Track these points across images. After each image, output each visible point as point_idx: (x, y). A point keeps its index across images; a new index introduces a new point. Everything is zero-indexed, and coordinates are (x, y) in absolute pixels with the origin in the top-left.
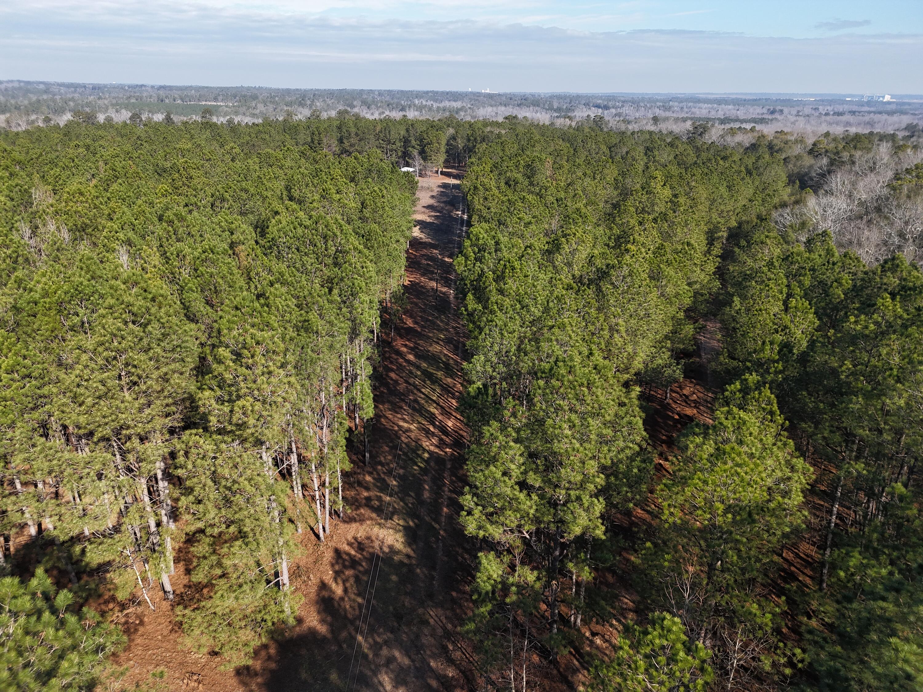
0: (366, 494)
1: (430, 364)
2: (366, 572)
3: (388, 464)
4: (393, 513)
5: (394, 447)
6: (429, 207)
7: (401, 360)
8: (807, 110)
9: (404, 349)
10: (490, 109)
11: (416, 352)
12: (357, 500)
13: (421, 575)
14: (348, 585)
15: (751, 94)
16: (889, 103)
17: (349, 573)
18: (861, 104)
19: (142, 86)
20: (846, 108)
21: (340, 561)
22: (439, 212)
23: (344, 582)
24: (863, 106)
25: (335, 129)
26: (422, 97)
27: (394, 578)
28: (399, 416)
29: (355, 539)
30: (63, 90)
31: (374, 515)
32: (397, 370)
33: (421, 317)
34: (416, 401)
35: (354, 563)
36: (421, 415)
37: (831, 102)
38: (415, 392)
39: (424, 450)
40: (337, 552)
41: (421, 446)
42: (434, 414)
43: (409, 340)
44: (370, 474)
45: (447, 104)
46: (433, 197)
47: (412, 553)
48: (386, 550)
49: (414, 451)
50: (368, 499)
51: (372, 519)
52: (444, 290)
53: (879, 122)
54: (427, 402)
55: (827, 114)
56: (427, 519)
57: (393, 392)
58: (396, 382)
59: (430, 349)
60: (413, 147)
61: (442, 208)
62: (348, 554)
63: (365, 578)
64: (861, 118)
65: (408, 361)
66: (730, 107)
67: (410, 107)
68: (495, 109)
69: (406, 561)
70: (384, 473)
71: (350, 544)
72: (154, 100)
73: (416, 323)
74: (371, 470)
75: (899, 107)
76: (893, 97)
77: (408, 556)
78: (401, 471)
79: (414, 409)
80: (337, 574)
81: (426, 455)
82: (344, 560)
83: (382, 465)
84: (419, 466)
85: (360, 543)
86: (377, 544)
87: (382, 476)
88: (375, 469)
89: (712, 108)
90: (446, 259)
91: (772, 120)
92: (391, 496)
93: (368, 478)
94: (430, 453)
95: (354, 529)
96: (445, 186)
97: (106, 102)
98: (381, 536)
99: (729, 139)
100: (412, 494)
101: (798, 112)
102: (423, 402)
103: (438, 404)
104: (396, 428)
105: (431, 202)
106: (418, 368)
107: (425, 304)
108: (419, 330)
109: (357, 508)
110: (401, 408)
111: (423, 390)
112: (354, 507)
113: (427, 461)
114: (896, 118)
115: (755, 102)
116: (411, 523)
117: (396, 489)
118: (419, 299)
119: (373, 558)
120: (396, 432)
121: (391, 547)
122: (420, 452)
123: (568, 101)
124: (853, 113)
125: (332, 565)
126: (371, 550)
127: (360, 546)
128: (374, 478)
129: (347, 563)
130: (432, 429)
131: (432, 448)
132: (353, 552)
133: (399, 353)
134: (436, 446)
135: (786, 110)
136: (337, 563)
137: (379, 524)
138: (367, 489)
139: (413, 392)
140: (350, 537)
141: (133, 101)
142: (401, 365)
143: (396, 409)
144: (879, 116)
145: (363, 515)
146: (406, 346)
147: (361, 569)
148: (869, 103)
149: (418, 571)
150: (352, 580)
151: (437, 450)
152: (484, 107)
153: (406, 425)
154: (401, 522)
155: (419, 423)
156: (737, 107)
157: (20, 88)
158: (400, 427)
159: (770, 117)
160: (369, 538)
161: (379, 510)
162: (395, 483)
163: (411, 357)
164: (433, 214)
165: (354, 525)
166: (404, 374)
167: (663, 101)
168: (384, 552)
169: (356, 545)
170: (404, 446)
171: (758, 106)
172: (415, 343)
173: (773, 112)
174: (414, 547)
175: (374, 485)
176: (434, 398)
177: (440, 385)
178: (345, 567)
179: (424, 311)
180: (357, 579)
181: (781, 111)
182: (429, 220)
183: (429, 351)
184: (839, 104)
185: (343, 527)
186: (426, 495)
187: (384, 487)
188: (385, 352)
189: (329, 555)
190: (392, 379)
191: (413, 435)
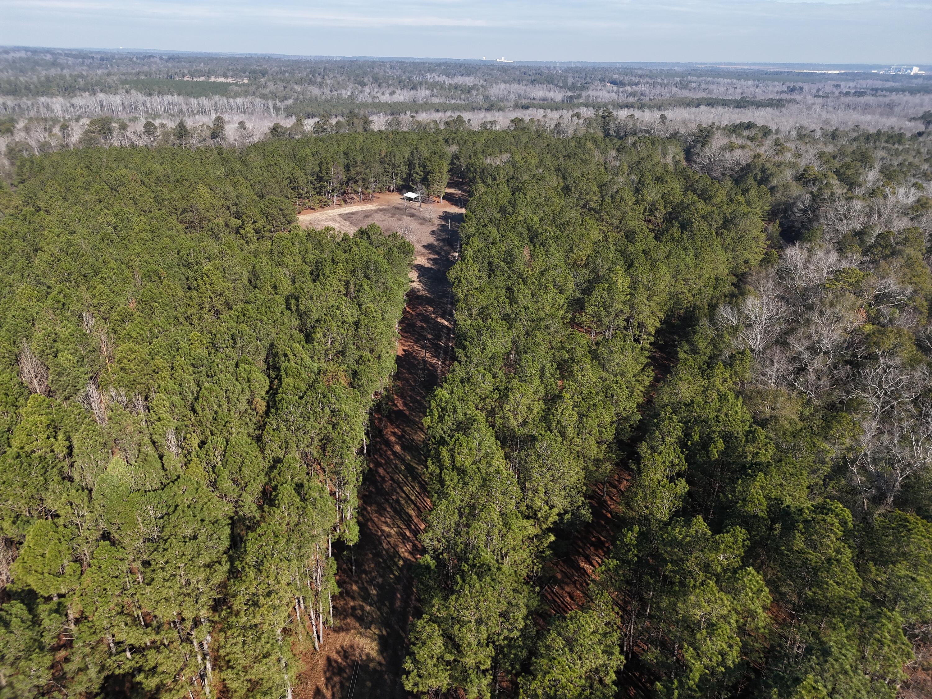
0: (352, 604)
1: (413, 457)
2: (349, 679)
3: (371, 573)
4: (371, 623)
5: (377, 554)
6: (429, 247)
7: (389, 452)
8: (828, 88)
9: (393, 439)
10: (503, 86)
11: (403, 442)
12: (345, 610)
13: (389, 681)
14: (335, 690)
15: (774, 64)
16: (916, 76)
17: (336, 679)
18: (886, 78)
19: (150, 57)
20: (870, 83)
21: (331, 669)
22: (438, 253)
23: (333, 687)
24: (887, 80)
25: (342, 156)
26: (434, 71)
27: (369, 684)
28: (383, 519)
29: (342, 647)
30: (71, 61)
31: (357, 625)
32: (385, 464)
33: (411, 397)
34: (397, 501)
35: (340, 670)
36: (401, 518)
37: (854, 77)
38: (398, 490)
39: (400, 557)
40: (329, 659)
41: (398, 553)
42: (410, 516)
43: (398, 427)
44: (356, 583)
45: (459, 80)
46: (433, 232)
47: (383, 662)
48: (364, 657)
49: (392, 558)
50: (354, 608)
51: (355, 628)
52: (434, 361)
53: (899, 104)
54: (406, 502)
55: (847, 94)
56: (397, 627)
57: (381, 492)
58: (383, 478)
59: (415, 437)
60: (417, 173)
61: (441, 248)
62: (336, 662)
63: (347, 684)
64: (881, 99)
65: (395, 453)
66: (750, 83)
67: (421, 84)
68: (508, 85)
69: (378, 668)
70: (367, 582)
71: (338, 653)
72: (163, 76)
73: (405, 404)
74: (357, 579)
75: (926, 82)
76: (921, 67)
77: (380, 663)
78: (380, 580)
79: (395, 510)
80: (328, 680)
81: (401, 563)
82: (334, 667)
83: (366, 573)
84: (394, 575)
85: (345, 652)
86: (357, 652)
87: (366, 585)
88: (360, 578)
89: (731, 84)
90: (439, 320)
91: (789, 101)
92: (371, 605)
93: (355, 587)
94: (405, 560)
95: (341, 638)
96: (446, 217)
97: (115, 78)
98: (361, 645)
99: (727, 155)
100: (387, 604)
101: (818, 90)
102: (403, 502)
103: (415, 505)
104: (380, 533)
105: (431, 240)
106: (403, 461)
107: (415, 381)
108: (407, 413)
109: (345, 618)
110: (385, 509)
111: (405, 488)
112: (342, 617)
113: (401, 569)
114: (917, 99)
115: (776, 76)
116: (384, 632)
117: (375, 598)
118: (411, 373)
119: (354, 665)
120: (380, 537)
121: (368, 655)
122: (396, 560)
123: (583, 75)
124: (875, 91)
125: (325, 673)
126: (353, 658)
127: (345, 653)
128: (359, 588)
129: (335, 671)
130: (408, 534)
131: (406, 555)
132: (340, 660)
133: (388, 443)
134: (410, 553)
135: (806, 87)
136: (328, 670)
137: (361, 633)
138: (353, 598)
139: (396, 491)
140: (338, 646)
141: (142, 77)
142: (389, 458)
143: (381, 511)
144: (900, 96)
145: (349, 624)
146: (394, 434)
147: (345, 675)
148: (894, 78)
149: (386, 676)
150: (338, 686)
151: (410, 557)
152: (497, 83)
153: (386, 529)
154: (377, 632)
155: (399, 527)
156: (757, 83)
157: (27, 60)
158: (383, 531)
159: (788, 97)
160: (352, 647)
161: (360, 620)
162: (375, 592)
163: (398, 448)
164: (432, 256)
165: (342, 634)
166: (391, 470)
167: (683, 75)
168: (362, 660)
169: (342, 654)
170: (384, 552)
171: (778, 81)
172: (404, 431)
173: (792, 90)
174: (385, 655)
175: (359, 594)
176: (413, 498)
177: (419, 482)
178: (334, 674)
179: (413, 390)
180: (341, 683)
181: (801, 89)
182: (427, 265)
183: (413, 440)
184: (864, 79)
185: (333, 635)
186: (398, 603)
187: (366, 596)
188: (376, 442)
189: (322, 663)
190: (380, 476)
191: (392, 540)
